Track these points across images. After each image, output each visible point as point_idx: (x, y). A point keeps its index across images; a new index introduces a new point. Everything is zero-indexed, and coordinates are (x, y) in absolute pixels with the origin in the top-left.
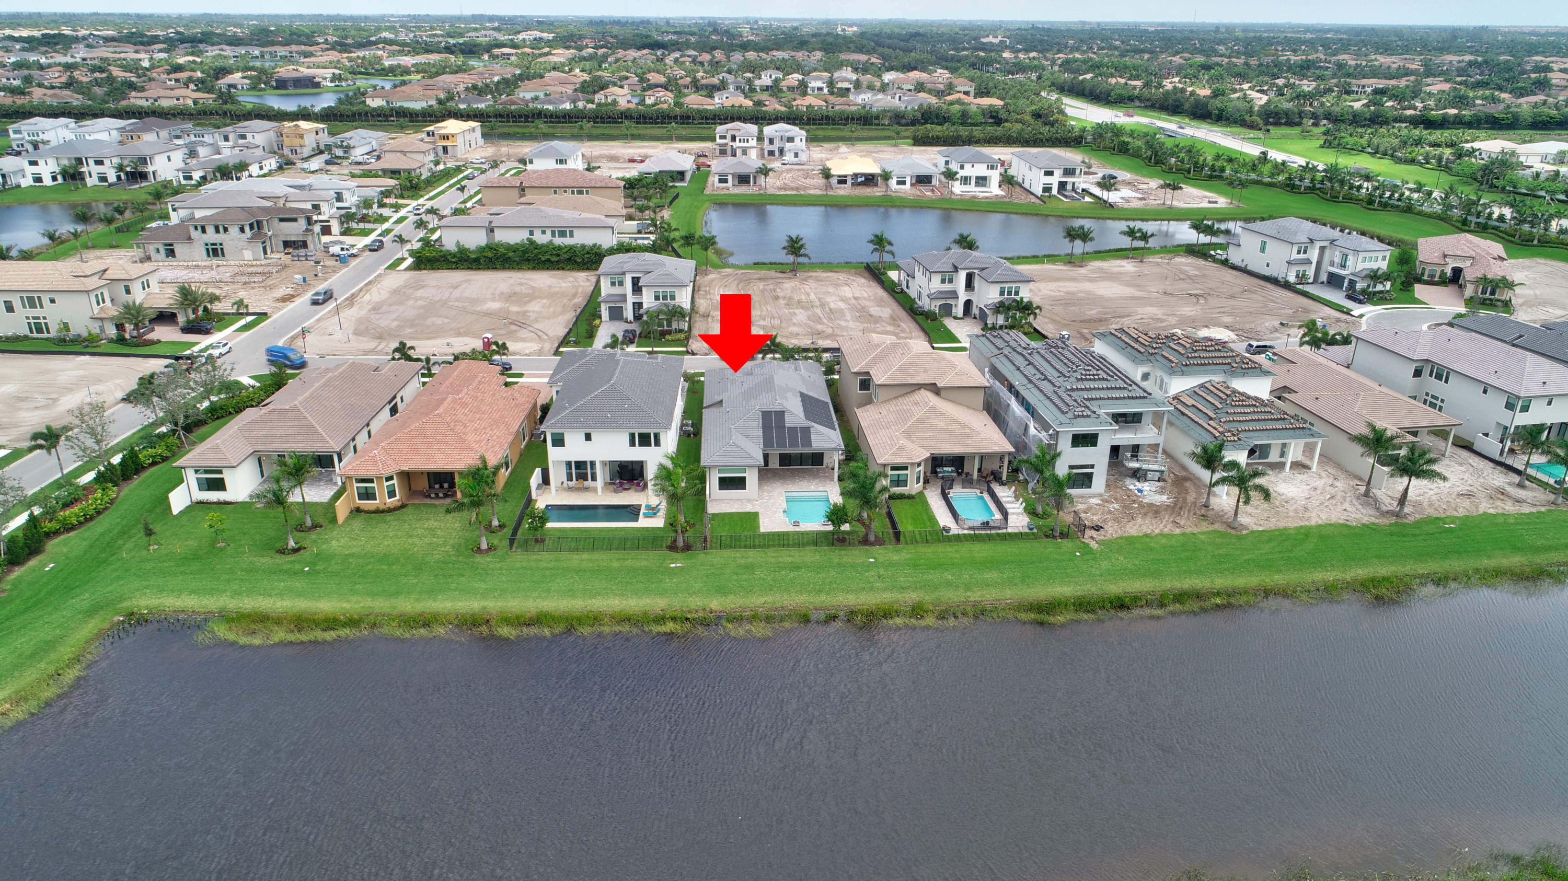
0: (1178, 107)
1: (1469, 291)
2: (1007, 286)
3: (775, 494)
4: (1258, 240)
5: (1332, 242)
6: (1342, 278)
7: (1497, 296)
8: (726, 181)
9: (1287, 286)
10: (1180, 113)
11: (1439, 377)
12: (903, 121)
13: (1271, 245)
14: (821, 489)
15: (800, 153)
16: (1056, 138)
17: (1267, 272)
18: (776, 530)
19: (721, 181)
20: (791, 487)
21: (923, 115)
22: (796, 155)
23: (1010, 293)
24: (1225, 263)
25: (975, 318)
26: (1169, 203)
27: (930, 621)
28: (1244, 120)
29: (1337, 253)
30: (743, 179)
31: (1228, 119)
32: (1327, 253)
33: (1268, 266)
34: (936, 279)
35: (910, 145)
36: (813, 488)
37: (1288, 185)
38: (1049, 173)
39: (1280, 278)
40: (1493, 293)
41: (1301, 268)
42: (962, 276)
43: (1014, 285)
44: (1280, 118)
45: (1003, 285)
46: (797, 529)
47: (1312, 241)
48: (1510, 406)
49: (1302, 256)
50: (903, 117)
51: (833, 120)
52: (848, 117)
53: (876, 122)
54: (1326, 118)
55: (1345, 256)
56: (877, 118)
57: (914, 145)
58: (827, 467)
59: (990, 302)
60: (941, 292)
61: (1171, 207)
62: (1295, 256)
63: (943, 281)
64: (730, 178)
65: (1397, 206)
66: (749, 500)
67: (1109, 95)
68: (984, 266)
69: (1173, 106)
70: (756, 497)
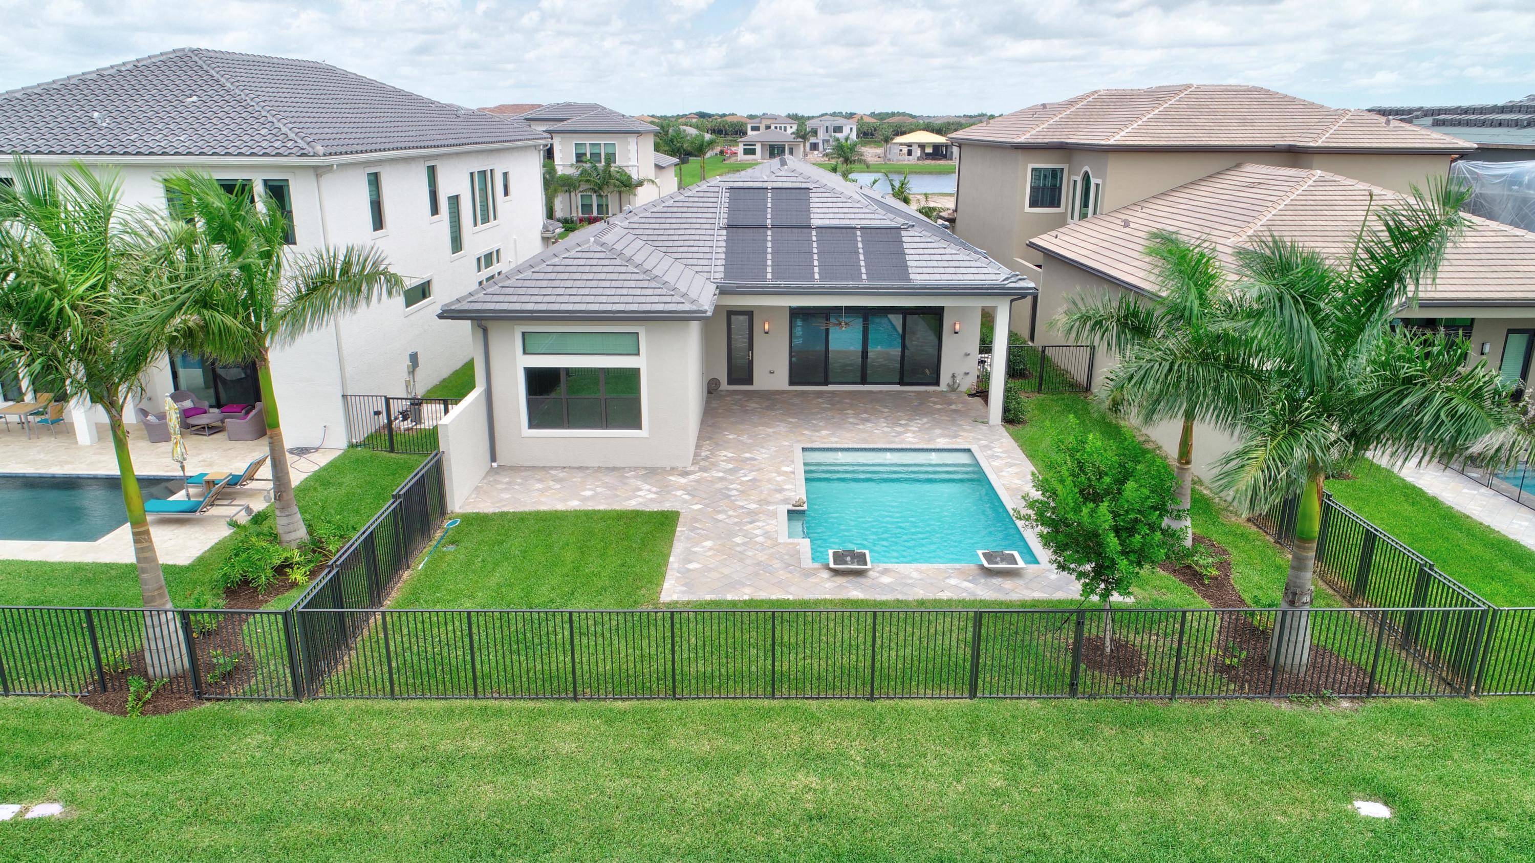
3: (762, 455)
14: (942, 443)
18: (745, 594)
19: (746, 151)
20: (825, 436)
36: (910, 439)
46: (854, 591)
58: (953, 388)
66: (651, 472)
70: (686, 462)
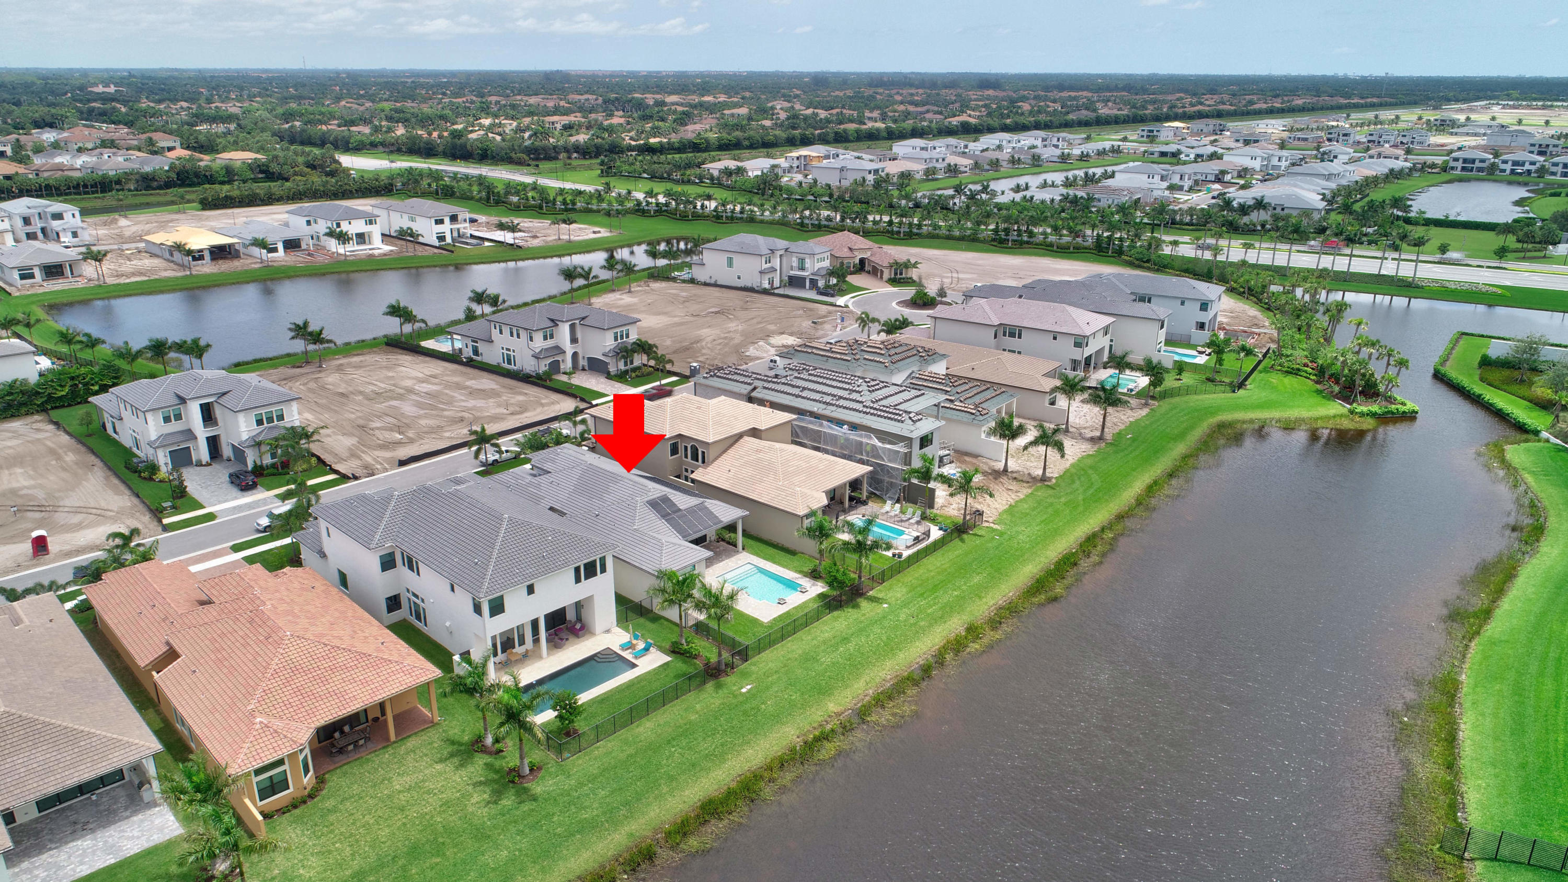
0: (431, 149)
1: (886, 275)
2: (618, 330)
4: (724, 257)
5: (786, 250)
6: (803, 279)
7: (904, 276)
8: (32, 276)
9: (765, 292)
10: (436, 155)
11: (1012, 335)
12: (155, 184)
13: (737, 259)
14: (740, 563)
15: (79, 231)
16: (366, 188)
17: (740, 283)
19: (23, 277)
20: (714, 571)
21: (178, 174)
22: (75, 235)
23: (622, 337)
24: (692, 281)
25: (584, 369)
26: (566, 237)
27: (990, 636)
28: (511, 158)
29: (794, 259)
30: (53, 271)
31: (493, 158)
32: (784, 259)
33: (739, 278)
34: (538, 337)
35: (198, 210)
36: (732, 564)
37: (638, 211)
38: (440, 222)
39: (755, 286)
40: (901, 274)
41: (770, 275)
42: (565, 329)
43: (624, 329)
44: (539, 154)
45: (615, 331)
47: (772, 251)
48: (1078, 345)
49: (768, 265)
50: (153, 179)
51: (57, 189)
52: (78, 185)
53: (118, 187)
54: (576, 152)
55: (802, 261)
56: (118, 182)
57: (204, 209)
58: (711, 541)
59: (607, 350)
60: (546, 350)
61: (570, 241)
62: (765, 266)
63: (545, 338)
64: (37, 272)
65: (741, 218)
67: (348, 143)
68: (583, 316)
69: (425, 149)
